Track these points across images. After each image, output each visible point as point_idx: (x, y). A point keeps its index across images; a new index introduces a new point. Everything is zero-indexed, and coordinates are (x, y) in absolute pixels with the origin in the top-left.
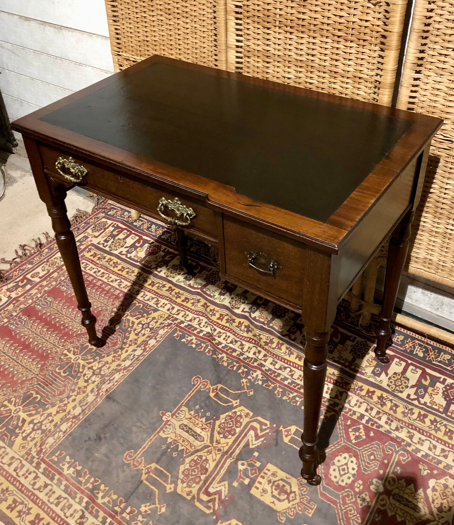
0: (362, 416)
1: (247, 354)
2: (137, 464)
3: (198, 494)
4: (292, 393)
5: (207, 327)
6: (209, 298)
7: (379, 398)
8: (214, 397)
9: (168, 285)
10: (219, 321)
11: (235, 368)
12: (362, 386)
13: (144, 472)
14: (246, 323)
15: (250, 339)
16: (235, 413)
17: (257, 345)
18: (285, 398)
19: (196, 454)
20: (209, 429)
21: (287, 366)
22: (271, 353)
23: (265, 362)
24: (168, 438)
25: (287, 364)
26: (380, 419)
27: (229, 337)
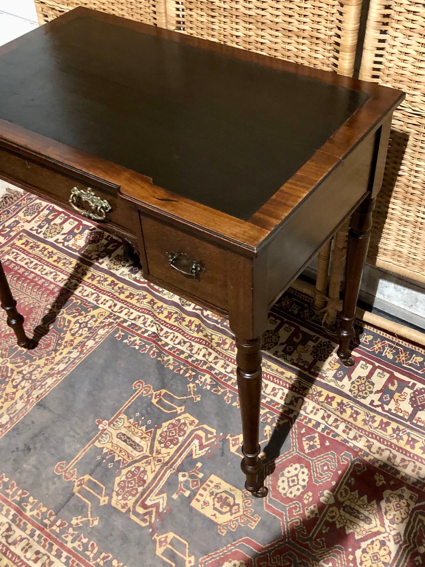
0: (318, 424)
1: (196, 356)
2: (69, 476)
3: (134, 507)
5: (153, 326)
6: (157, 293)
7: (339, 404)
8: (157, 403)
9: (110, 279)
10: (167, 320)
11: (182, 372)
12: (321, 391)
13: (76, 484)
14: (197, 321)
15: (201, 339)
16: (179, 420)
17: (208, 346)
18: (235, 404)
19: (133, 465)
20: (149, 438)
23: (215, 364)
24: (103, 448)
26: (337, 427)
27: (177, 337)
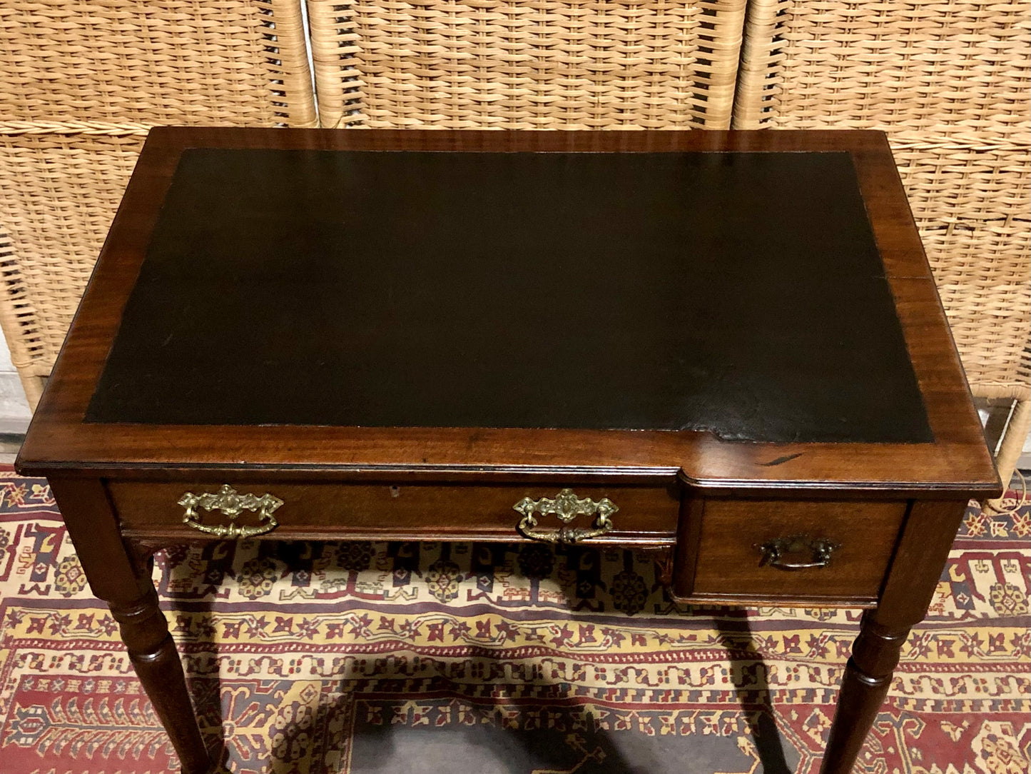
0: (811, 693)
1: (538, 682)
4: (670, 714)
6: (380, 602)
7: (810, 644)
10: (437, 643)
11: (538, 723)
12: (770, 637)
17: (548, 654)
18: (664, 731)
21: (623, 666)
22: (579, 655)
23: (584, 680)
25: (621, 662)
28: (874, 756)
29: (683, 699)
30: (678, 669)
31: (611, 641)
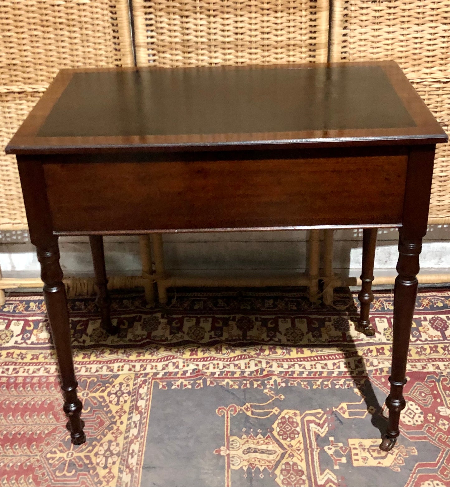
1: (248, 370)
4: (318, 381)
5: (188, 365)
11: (248, 386)
12: (369, 348)
16: (283, 417)
21: (292, 363)
22: (269, 359)
23: (272, 368)
25: (291, 361)
27: (218, 364)
28: (426, 395)
29: (325, 375)
30: (321, 364)
31: (285, 353)
